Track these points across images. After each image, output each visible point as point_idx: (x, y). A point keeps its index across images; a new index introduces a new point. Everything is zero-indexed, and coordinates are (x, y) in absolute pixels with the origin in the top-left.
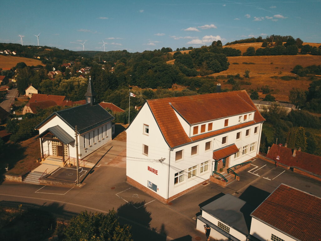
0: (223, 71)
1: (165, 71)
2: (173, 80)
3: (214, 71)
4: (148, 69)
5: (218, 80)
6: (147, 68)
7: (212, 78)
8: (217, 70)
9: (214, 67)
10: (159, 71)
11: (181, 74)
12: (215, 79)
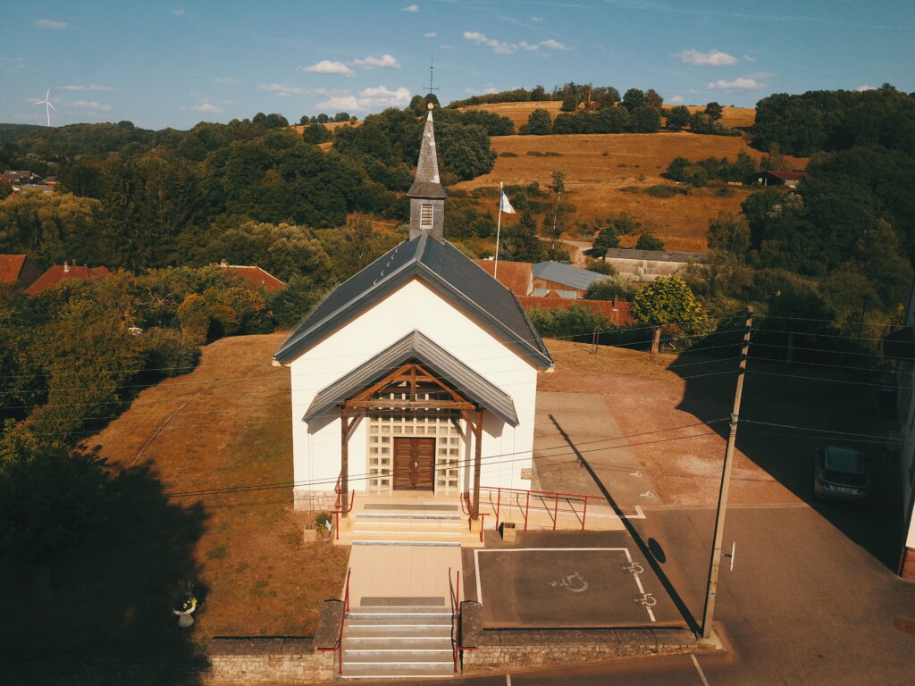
0: (480, 174)
1: (320, 175)
2: (349, 202)
3: (458, 175)
4: (262, 169)
5: (479, 201)
6: (261, 166)
7: (461, 194)
8: (468, 171)
9: (458, 164)
10: (303, 173)
11: (368, 183)
12: (469, 197)
